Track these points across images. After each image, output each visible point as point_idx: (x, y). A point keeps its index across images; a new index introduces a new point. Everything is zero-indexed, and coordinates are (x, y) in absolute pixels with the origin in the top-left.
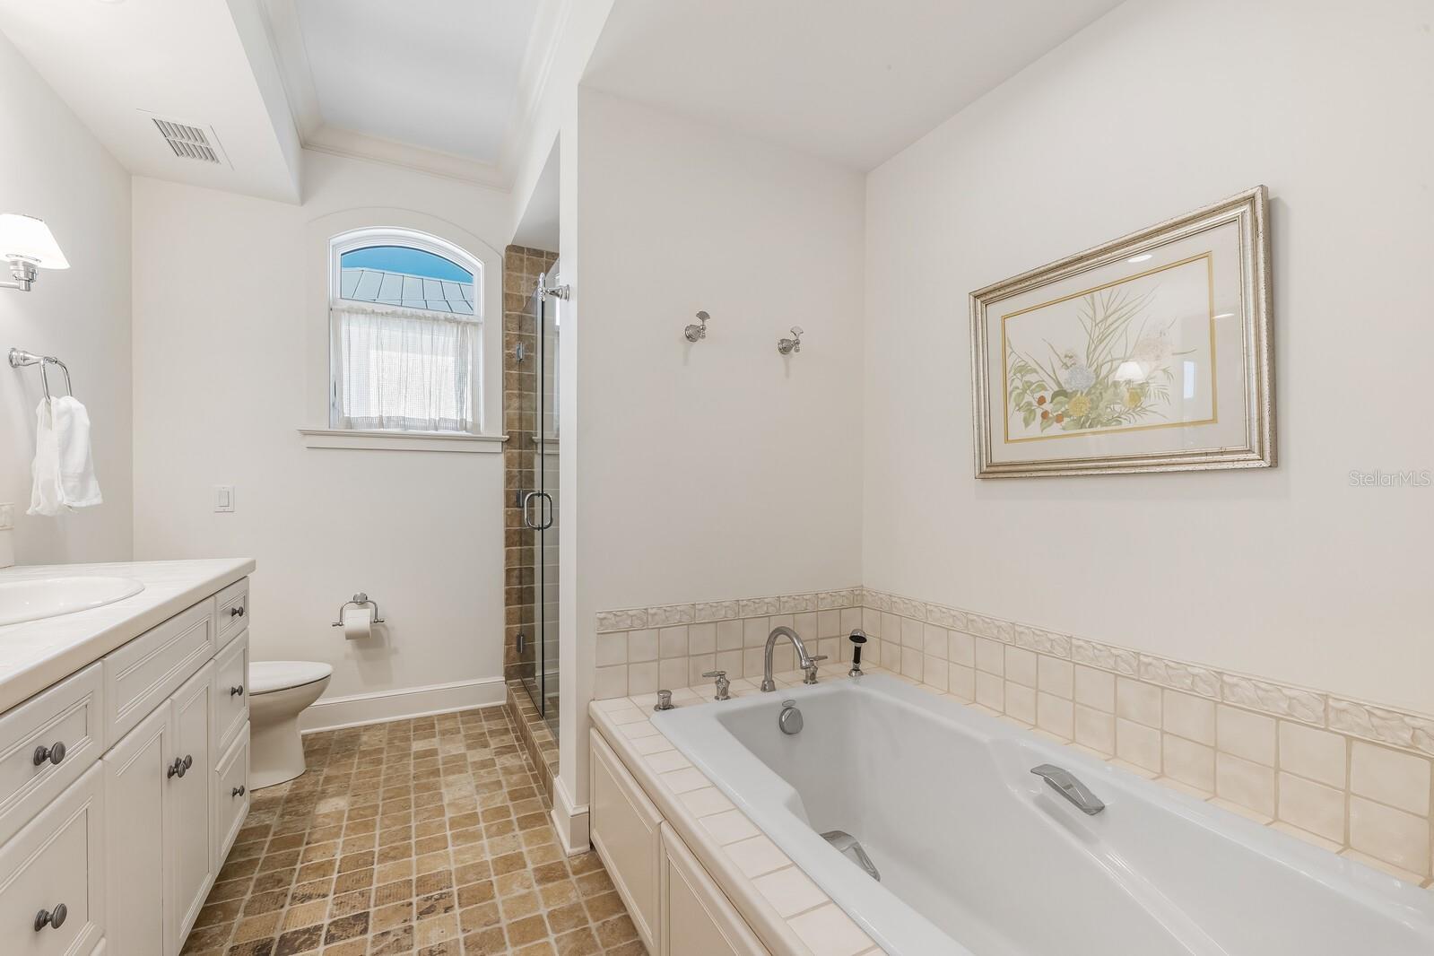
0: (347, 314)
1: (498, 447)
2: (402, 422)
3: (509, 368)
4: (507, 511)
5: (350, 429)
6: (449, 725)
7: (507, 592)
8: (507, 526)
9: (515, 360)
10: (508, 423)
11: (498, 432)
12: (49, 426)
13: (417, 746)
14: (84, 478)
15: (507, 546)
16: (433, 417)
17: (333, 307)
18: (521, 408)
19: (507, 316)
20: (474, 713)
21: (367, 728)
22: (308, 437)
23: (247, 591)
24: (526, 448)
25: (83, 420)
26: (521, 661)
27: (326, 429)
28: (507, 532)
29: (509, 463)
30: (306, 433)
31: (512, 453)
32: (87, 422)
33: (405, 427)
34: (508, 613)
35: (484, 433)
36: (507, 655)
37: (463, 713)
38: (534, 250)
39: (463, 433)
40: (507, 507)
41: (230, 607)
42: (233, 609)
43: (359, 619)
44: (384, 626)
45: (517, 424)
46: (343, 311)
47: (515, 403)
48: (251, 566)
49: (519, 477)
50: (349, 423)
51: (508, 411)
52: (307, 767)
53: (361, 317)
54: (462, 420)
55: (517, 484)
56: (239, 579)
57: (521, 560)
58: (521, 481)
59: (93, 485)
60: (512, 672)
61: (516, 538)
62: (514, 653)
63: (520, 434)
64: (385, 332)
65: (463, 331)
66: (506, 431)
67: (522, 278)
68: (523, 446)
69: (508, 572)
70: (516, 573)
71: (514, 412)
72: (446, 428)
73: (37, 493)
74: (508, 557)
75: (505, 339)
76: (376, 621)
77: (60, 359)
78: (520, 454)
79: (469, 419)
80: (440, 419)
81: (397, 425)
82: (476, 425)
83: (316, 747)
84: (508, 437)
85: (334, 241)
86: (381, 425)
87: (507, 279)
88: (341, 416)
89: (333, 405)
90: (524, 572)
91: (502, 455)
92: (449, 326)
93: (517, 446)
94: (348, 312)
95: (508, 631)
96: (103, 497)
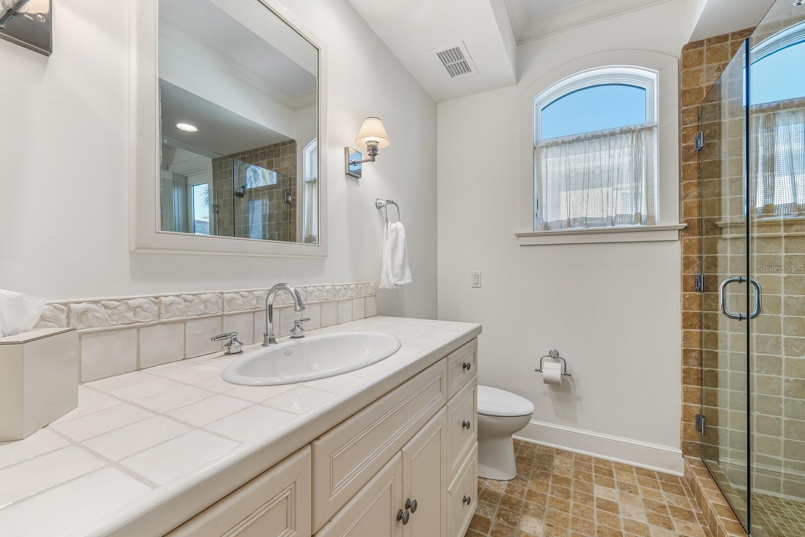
0: (545, 149)
1: (675, 235)
2: (585, 221)
3: (686, 160)
4: (684, 295)
5: (547, 231)
6: (625, 478)
7: (685, 371)
8: (684, 308)
9: (693, 151)
10: (685, 212)
11: (675, 221)
12: (387, 238)
13: (600, 492)
14: (403, 268)
15: (684, 327)
16: (610, 214)
17: (536, 146)
18: (700, 195)
19: (684, 112)
20: (650, 474)
21: (560, 452)
22: (520, 238)
23: (476, 348)
24: (707, 233)
25: (402, 234)
26: (701, 441)
27: (531, 231)
28: (684, 314)
29: (686, 249)
30: (519, 236)
31: (690, 241)
32: (404, 235)
33: (587, 225)
34: (686, 392)
35: (658, 222)
36: (685, 430)
37: (639, 470)
38: (716, 37)
39: (639, 225)
40: (685, 290)
41: (462, 361)
42: (464, 364)
43: (553, 370)
44: (572, 379)
45: (696, 212)
46: (542, 147)
47: (694, 192)
48: (479, 330)
49: (698, 262)
50: (546, 226)
51: (684, 201)
52: (518, 472)
53: (555, 148)
54: (637, 214)
55: (696, 269)
56: (471, 339)
57: (701, 342)
58: (700, 266)
59: (408, 271)
60: (690, 448)
61: (696, 321)
62: (692, 430)
63: (700, 221)
64: (572, 157)
65: (637, 138)
66: (682, 220)
67: (701, 71)
68: (704, 232)
69: (686, 353)
70: (695, 354)
71: (692, 200)
72: (622, 223)
73: (383, 276)
74: (686, 338)
75: (682, 133)
76: (565, 374)
77: (394, 201)
78: (700, 241)
79: (644, 213)
80: (617, 215)
81: (581, 224)
82: (650, 218)
83: (524, 455)
84: (686, 224)
85: (537, 100)
86: (569, 225)
87: (683, 77)
88: (541, 221)
89: (537, 215)
90: (704, 354)
91: (679, 242)
92: (624, 136)
93: (697, 232)
94: (546, 147)
95: (686, 409)
96: (412, 279)
